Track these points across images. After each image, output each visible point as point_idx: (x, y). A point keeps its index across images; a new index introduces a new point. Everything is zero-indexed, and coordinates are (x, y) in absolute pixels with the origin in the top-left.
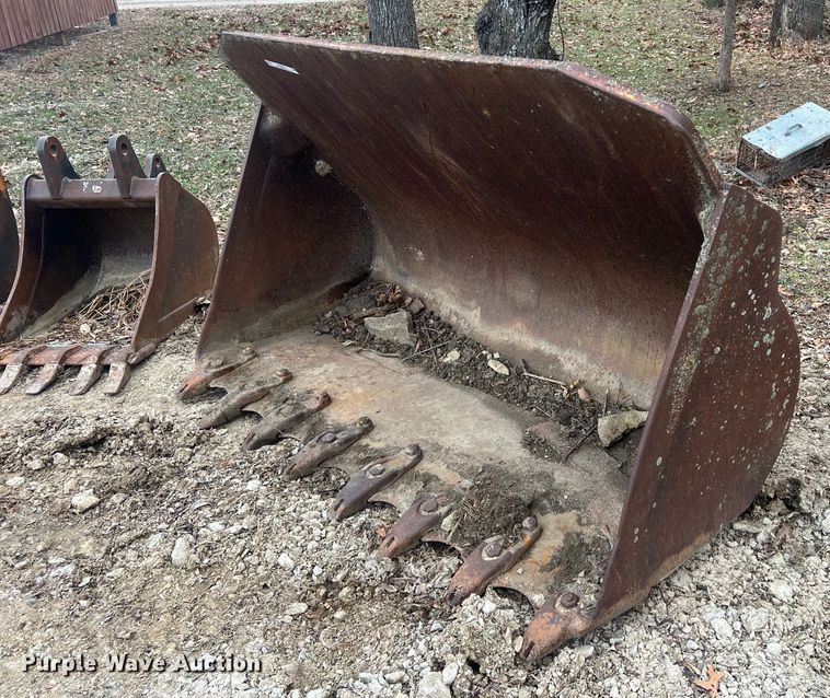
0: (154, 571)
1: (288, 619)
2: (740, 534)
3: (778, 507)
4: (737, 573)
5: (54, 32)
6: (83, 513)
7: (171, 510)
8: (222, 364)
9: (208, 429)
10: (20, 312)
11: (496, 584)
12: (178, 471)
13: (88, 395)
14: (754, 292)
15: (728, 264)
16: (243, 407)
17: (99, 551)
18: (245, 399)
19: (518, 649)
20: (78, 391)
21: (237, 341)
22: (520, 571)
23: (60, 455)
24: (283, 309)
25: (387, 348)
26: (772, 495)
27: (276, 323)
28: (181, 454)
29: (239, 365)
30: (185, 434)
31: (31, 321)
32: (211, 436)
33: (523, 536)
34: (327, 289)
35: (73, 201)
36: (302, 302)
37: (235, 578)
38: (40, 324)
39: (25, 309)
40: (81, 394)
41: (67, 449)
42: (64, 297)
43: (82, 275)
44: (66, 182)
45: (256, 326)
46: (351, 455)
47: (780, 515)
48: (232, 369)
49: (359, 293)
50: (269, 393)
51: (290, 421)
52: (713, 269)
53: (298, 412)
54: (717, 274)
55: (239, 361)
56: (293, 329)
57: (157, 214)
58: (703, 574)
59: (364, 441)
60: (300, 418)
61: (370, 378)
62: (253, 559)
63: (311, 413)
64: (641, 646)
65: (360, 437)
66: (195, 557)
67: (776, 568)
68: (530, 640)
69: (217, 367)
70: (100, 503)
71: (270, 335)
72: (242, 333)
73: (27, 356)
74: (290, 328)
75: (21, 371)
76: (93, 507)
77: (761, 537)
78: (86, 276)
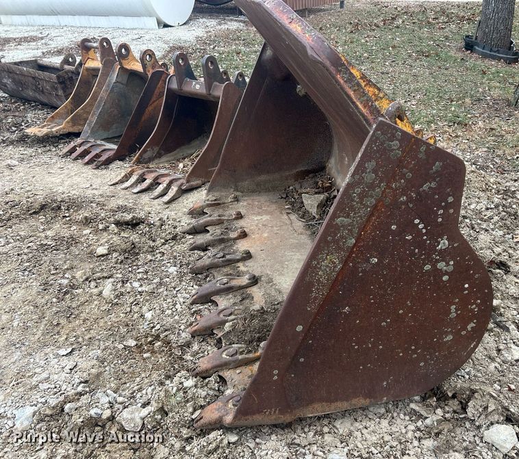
0: (94, 297)
1: (121, 346)
2: (414, 412)
3: (454, 405)
4: (387, 438)
5: (301, 8)
6: (98, 257)
7: (130, 269)
8: (215, 200)
9: (184, 233)
10: (153, 150)
11: (221, 374)
12: (152, 250)
13: (156, 200)
14: (422, 221)
15: (378, 190)
16: (206, 227)
17: (82, 278)
18: (208, 222)
19: (193, 417)
20: (152, 197)
21: (232, 190)
22: (238, 371)
23: (113, 225)
24: (263, 177)
25: (305, 215)
26: (450, 394)
27: (258, 185)
28: (159, 242)
29: (224, 203)
30: (167, 232)
31: (159, 156)
32: (183, 237)
33: (256, 351)
34: (294, 171)
35: (187, 92)
36: (277, 176)
37: (122, 315)
38: (164, 159)
39: (156, 149)
40: (154, 199)
41: (118, 223)
42: (183, 147)
43: (197, 138)
44: (187, 81)
45: (246, 184)
46: (226, 270)
47: (455, 412)
48: (219, 204)
49: (312, 178)
50: (223, 223)
51: (215, 240)
52: (358, 190)
53: (222, 236)
54: (362, 196)
55: (226, 201)
56: (269, 191)
57: (219, 106)
58: (361, 427)
59: (240, 264)
60: (222, 241)
61: (278, 230)
62: (136, 309)
63: (229, 240)
64: (269, 453)
65: (238, 261)
66: (112, 296)
67: (422, 449)
68: (203, 415)
69: (212, 201)
70: (107, 255)
71: (253, 191)
72: (236, 186)
73: (144, 173)
74: (267, 190)
75: (138, 180)
76: (103, 256)
77: (428, 421)
78: (199, 138)
